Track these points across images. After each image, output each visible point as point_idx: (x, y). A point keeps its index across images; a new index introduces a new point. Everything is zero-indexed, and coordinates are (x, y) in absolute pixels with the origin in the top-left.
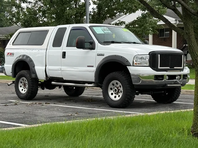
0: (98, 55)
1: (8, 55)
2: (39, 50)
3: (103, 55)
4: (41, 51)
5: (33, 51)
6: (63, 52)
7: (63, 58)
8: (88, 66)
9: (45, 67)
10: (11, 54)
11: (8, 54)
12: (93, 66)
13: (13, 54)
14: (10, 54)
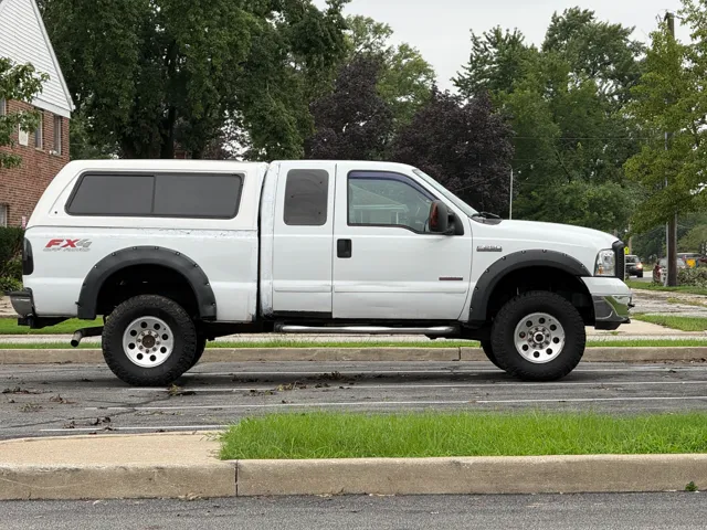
0: (478, 250)
1: (53, 246)
2: (225, 233)
3: (500, 250)
4: (230, 236)
5: (190, 236)
6: (339, 241)
7: (340, 255)
8: (441, 279)
9: (256, 284)
10: (71, 243)
11: (53, 243)
12: (461, 279)
13: (86, 244)
14: (65, 243)
